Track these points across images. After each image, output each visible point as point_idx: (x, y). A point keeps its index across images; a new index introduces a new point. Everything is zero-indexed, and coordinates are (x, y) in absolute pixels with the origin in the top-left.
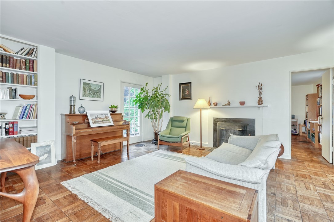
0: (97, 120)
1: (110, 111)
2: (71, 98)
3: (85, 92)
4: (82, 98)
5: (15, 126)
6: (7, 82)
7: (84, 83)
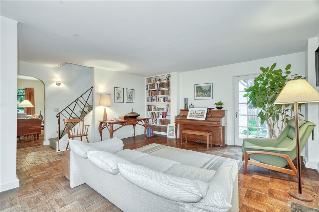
0: (193, 115)
1: (216, 108)
2: (185, 99)
3: (198, 93)
4: (196, 98)
5: (164, 114)
6: (162, 95)
7: (197, 87)
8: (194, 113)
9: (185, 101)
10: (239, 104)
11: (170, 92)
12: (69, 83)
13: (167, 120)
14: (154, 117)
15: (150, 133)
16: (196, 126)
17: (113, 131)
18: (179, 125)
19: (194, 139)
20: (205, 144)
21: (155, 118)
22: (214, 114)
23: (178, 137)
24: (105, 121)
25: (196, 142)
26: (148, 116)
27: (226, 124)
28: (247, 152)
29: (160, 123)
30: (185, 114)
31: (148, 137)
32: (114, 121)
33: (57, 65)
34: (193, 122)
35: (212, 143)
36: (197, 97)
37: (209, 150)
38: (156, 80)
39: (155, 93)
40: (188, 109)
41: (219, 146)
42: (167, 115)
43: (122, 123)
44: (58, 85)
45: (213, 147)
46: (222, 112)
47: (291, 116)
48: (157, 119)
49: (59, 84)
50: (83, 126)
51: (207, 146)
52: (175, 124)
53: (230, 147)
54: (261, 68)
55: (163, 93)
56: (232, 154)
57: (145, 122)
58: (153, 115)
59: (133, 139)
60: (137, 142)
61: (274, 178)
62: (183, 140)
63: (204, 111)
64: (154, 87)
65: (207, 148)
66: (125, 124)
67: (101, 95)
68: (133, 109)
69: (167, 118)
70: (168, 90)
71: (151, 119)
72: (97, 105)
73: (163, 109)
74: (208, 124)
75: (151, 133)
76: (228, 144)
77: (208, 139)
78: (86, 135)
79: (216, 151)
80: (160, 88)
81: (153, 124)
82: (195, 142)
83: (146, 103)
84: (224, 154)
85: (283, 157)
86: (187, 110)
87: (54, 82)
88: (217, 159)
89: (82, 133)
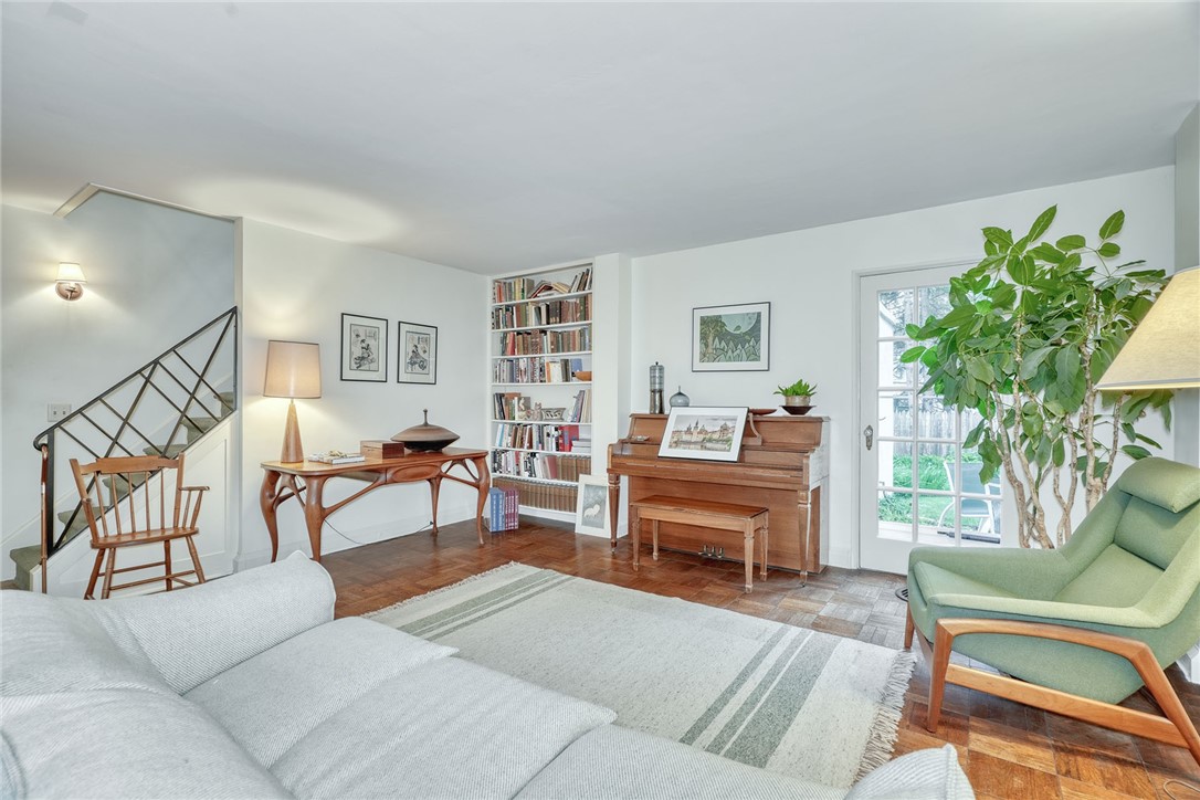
2: (653, 368)
3: (707, 346)
4: (699, 366)
5: (566, 434)
6: (558, 351)
7: (704, 321)
8: (689, 429)
9: (653, 377)
10: (881, 394)
11: (590, 341)
12: (126, 291)
13: (578, 458)
14: (522, 446)
15: (502, 513)
16: (699, 486)
17: (324, 514)
18: (624, 480)
19: (688, 541)
20: (736, 563)
21: (525, 449)
22: (774, 435)
23: (622, 531)
24: (290, 467)
25: (700, 557)
26: (498, 442)
27: (826, 477)
28: (942, 622)
29: (546, 472)
30: (652, 436)
31: (497, 534)
32: (332, 464)
33: (56, 203)
34: (688, 467)
35: (765, 562)
36: (702, 360)
37: (755, 594)
38: (532, 289)
39: (527, 341)
40: (666, 412)
41: (796, 574)
42: (578, 440)
43: (372, 474)
44: (66, 297)
45: (769, 577)
46: (809, 428)
47: (1110, 446)
48: (533, 455)
49: (73, 294)
50: (179, 489)
51: (744, 575)
52: (610, 479)
53: (841, 578)
54: (989, 229)
55: (560, 343)
56: (856, 614)
57: (479, 468)
58: (518, 436)
59: (429, 541)
60: (446, 554)
61: (1071, 752)
62: (641, 545)
63: (735, 419)
64: (523, 320)
65: (744, 581)
66: (382, 479)
67: (274, 345)
68: (426, 412)
69: (577, 451)
70: (582, 333)
71: (511, 456)
72: (254, 394)
73: (560, 411)
74: (747, 478)
75: (507, 516)
76: (833, 563)
77: (749, 544)
78: (189, 531)
79: (787, 601)
80: (548, 323)
81: (518, 473)
82: (694, 557)
83: (489, 388)
84: (821, 614)
85: (1121, 652)
86: (661, 416)
87: (46, 282)
88: (795, 643)
89: (169, 524)
